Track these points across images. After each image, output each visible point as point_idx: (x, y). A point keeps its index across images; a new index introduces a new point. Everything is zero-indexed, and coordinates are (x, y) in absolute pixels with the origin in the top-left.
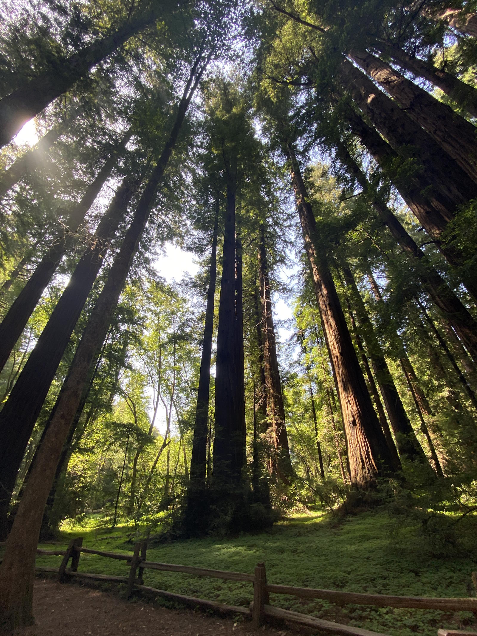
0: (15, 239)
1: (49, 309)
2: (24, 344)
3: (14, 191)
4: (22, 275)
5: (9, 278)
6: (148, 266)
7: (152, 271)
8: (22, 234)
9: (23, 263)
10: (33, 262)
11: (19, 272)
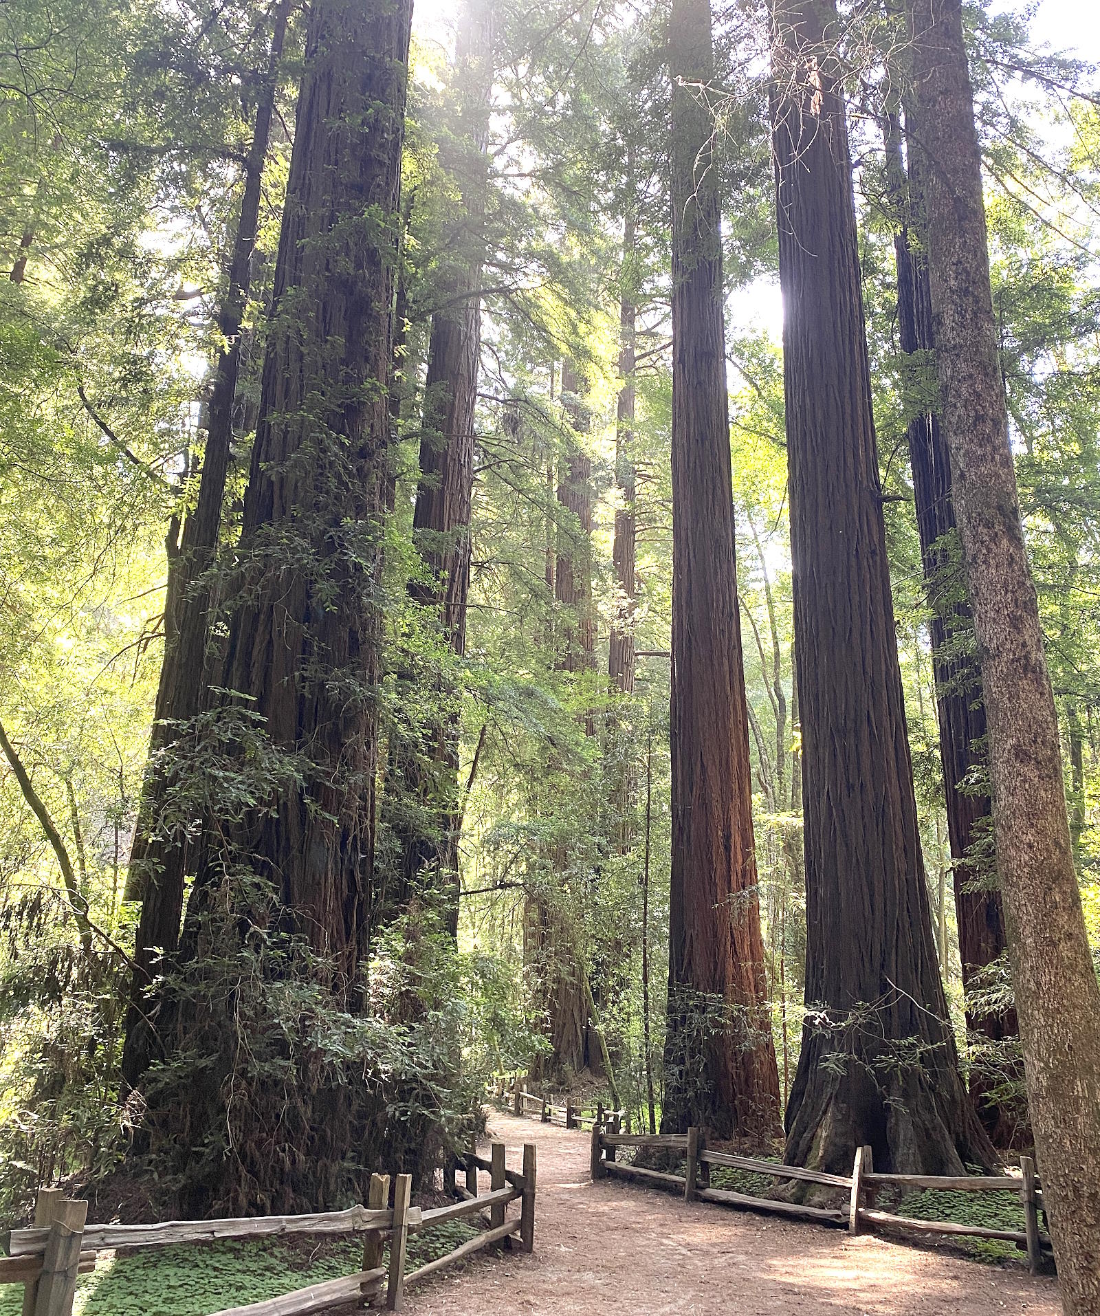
0: (576, 253)
1: (765, 424)
2: (748, 563)
3: (501, 112)
4: (643, 356)
5: (621, 384)
6: (1022, 55)
7: (1050, 61)
8: (582, 228)
9: (628, 317)
10: (650, 298)
11: (631, 350)
